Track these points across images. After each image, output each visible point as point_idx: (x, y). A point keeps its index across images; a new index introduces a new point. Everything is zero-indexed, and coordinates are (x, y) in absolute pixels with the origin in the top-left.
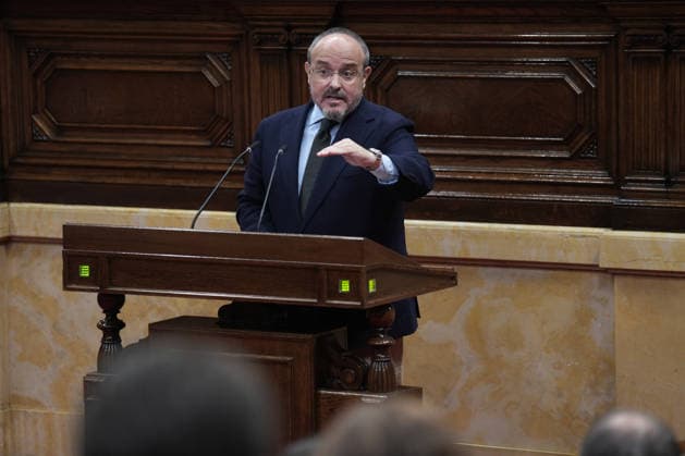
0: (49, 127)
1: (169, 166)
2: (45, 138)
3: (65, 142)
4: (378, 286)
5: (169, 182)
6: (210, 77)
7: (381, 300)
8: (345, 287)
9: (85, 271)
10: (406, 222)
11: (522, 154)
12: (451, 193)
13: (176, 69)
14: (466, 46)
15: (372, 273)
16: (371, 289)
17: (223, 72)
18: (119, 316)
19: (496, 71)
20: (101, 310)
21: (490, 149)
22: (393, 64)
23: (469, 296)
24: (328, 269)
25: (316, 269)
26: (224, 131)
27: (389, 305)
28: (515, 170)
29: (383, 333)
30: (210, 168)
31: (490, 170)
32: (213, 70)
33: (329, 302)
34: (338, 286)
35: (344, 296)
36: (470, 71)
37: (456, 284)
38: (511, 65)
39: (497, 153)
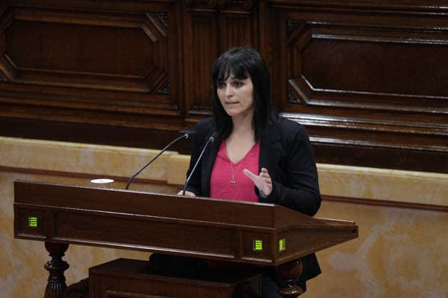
0: (9, 70)
1: (113, 109)
2: (5, 80)
3: (23, 84)
4: (286, 245)
5: (113, 123)
6: (149, 33)
7: (289, 257)
8: (259, 246)
9: (33, 222)
10: (318, 165)
11: (420, 110)
12: (357, 142)
13: (119, 25)
14: (372, 14)
15: (281, 234)
16: (281, 248)
17: (159, 29)
18: (64, 259)
19: (399, 37)
20: (49, 253)
21: (391, 104)
22: (308, 28)
23: (372, 232)
24: (244, 230)
25: (233, 230)
26: (161, 81)
27: (297, 260)
28: (414, 124)
29: (292, 284)
30: (148, 112)
31: (391, 122)
32: (151, 26)
33: (244, 258)
34: (252, 245)
35: (257, 254)
36: (376, 36)
37: (357, 236)
38: (410, 32)
39: (398, 109)
